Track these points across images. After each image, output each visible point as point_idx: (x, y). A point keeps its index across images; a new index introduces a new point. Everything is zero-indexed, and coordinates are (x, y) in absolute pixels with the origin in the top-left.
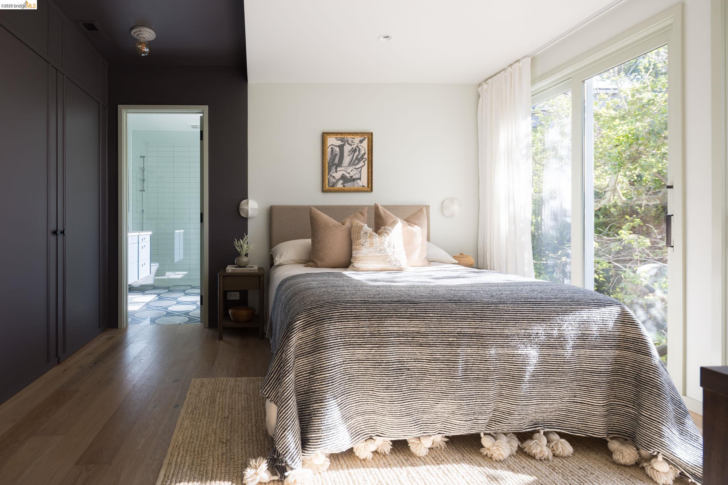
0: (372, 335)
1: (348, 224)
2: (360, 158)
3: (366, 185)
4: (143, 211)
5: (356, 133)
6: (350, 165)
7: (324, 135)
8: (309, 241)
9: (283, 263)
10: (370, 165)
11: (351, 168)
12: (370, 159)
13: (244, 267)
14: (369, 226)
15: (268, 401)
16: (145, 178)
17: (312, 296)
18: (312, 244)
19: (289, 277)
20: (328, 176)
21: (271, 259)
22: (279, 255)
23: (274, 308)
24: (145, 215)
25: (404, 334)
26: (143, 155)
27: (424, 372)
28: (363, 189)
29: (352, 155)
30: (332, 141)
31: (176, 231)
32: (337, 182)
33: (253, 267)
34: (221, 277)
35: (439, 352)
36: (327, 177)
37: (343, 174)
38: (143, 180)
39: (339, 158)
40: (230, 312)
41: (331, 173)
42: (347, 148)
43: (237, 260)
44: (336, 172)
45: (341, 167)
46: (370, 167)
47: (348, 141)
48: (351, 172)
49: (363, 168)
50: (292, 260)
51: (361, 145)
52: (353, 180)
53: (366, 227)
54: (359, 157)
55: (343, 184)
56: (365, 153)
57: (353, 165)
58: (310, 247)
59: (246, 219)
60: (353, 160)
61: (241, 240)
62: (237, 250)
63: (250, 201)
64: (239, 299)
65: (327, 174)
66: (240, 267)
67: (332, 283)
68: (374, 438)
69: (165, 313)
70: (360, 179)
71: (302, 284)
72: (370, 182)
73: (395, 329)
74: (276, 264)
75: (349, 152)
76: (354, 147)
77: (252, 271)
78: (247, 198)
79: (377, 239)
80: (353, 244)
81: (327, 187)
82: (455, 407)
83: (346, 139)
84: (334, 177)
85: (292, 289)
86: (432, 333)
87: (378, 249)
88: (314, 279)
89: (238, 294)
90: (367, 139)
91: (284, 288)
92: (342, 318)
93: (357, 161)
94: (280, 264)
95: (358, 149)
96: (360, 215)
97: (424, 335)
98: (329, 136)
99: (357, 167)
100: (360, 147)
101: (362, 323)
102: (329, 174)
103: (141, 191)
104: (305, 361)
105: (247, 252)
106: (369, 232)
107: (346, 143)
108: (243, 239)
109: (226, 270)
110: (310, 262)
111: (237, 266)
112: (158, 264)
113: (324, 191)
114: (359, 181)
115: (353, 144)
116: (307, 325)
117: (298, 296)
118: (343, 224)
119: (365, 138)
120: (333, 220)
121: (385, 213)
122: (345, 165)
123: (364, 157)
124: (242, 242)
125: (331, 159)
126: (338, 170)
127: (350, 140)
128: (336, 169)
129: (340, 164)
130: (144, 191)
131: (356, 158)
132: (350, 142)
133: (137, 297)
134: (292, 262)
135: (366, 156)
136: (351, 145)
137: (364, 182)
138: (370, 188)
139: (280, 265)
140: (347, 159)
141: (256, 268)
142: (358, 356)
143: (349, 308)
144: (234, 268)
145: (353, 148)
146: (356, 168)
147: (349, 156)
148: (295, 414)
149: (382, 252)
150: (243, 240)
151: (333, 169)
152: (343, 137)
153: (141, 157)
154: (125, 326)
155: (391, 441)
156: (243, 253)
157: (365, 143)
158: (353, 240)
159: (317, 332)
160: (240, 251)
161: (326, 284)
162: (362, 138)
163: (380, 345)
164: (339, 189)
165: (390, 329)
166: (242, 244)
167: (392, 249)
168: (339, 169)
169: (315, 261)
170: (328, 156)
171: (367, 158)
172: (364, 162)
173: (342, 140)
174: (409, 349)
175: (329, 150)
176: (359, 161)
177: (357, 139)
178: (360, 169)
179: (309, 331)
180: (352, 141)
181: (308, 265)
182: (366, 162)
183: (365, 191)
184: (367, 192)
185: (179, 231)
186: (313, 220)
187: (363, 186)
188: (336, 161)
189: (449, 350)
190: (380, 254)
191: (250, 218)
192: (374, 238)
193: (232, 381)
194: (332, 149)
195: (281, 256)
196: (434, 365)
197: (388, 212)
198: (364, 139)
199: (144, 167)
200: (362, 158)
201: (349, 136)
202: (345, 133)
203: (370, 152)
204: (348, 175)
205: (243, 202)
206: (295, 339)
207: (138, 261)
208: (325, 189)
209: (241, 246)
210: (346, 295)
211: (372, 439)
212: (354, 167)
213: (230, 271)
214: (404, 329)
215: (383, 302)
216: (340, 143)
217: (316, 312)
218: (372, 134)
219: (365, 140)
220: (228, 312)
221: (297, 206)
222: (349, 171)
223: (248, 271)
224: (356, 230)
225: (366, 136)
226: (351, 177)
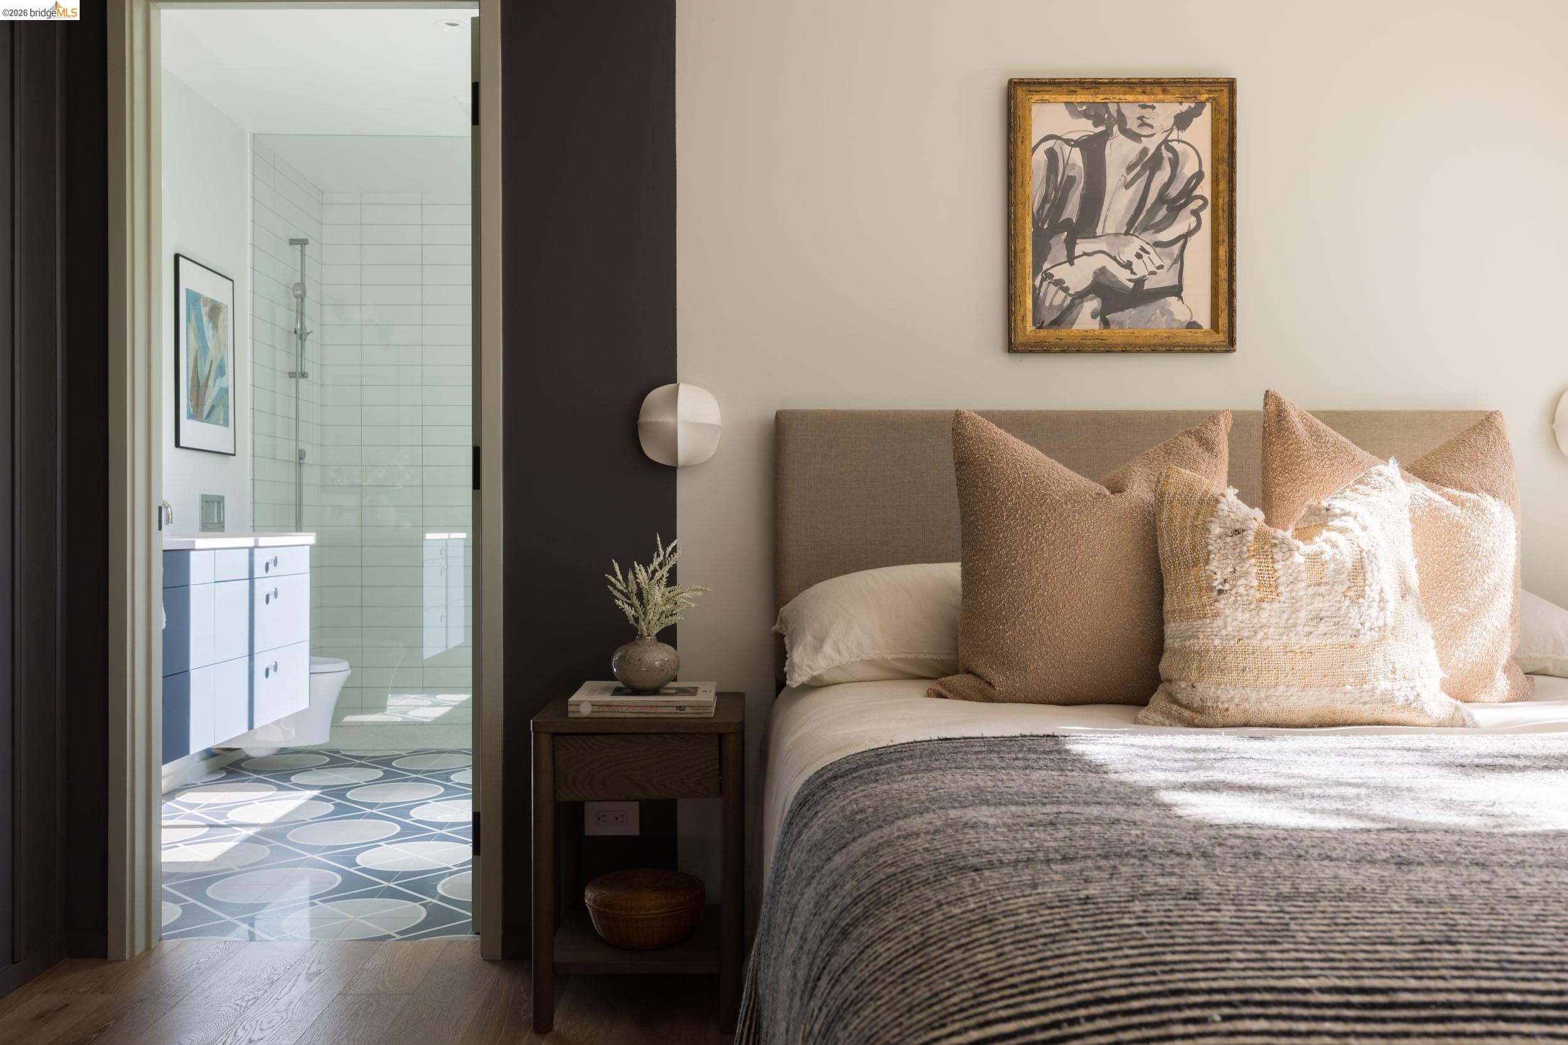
1: (1139, 491)
2: (1180, 196)
3: (1205, 322)
4: (301, 455)
5: (1157, 83)
6: (1132, 226)
7: (1018, 94)
8: (951, 572)
9: (827, 678)
10: (1223, 228)
11: (1135, 244)
12: (1223, 201)
13: (655, 691)
16: (309, 325)
17: (981, 932)
18: (964, 586)
19: (847, 760)
20: (1034, 277)
21: (777, 653)
22: (809, 638)
24: (311, 474)
26: (301, 236)
28: (1190, 336)
29: (1141, 183)
30: (1050, 119)
31: (428, 536)
32: (1072, 306)
33: (692, 691)
34: (545, 739)
36: (1029, 282)
37: (1103, 271)
38: (301, 335)
39: (1084, 199)
40: (589, 896)
41: (1046, 266)
42: (1120, 152)
43: (622, 658)
44: (1071, 259)
45: (1094, 236)
46: (1224, 236)
47: (1121, 119)
48: (1135, 261)
49: (1192, 241)
50: (872, 663)
51: (1184, 135)
52: (1144, 295)
53: (1231, 502)
54: (1173, 192)
55: (1102, 315)
56: (1199, 176)
57: (1145, 228)
58: (957, 600)
59: (667, 474)
60: (1148, 205)
61: (639, 568)
62: (622, 613)
63: (683, 389)
64: (637, 833)
65: (1029, 271)
66: (637, 692)
67: (1097, 820)
69: (339, 879)
70: (1176, 291)
71: (916, 823)
72: (1223, 305)
74: (796, 679)
75: (1130, 169)
76: (1152, 144)
77: (689, 713)
78: (674, 379)
79: (1294, 559)
80: (1168, 585)
81: (1030, 327)
83: (1113, 108)
84: (1059, 283)
85: (856, 848)
87: (1303, 613)
88: (983, 780)
89: (632, 810)
90: (1207, 110)
91: (814, 832)
93: (1163, 212)
94: (814, 678)
95: (1166, 154)
96: (1196, 448)
98: (1036, 97)
99: (1165, 236)
100: (1178, 147)
102: (1037, 268)
103: (291, 375)
105: (670, 621)
106: (1254, 525)
107: (1116, 128)
108: (649, 562)
109: (566, 704)
110: (957, 672)
111: (619, 684)
112: (345, 665)
113: (1014, 346)
114: (1172, 300)
115: (1145, 131)
117: (890, 920)
118: (1116, 489)
119: (1201, 105)
120: (1066, 470)
122: (1111, 228)
123: (1197, 192)
124: (643, 576)
125: (1045, 200)
126: (1078, 250)
127: (1132, 113)
128: (1070, 245)
129: (1086, 224)
130: (304, 375)
131: (1162, 198)
132: (1132, 124)
133: (249, 803)
134: (872, 673)
135: (1205, 189)
136: (1135, 137)
137: (1195, 306)
138: (1223, 332)
139: (814, 685)
140: (1118, 203)
141: (706, 695)
144: (608, 698)
145: (1145, 151)
146: (1157, 244)
147: (1127, 186)
149: (1322, 627)
150: (646, 563)
151: (1058, 244)
152: (1099, 98)
153: (293, 242)
154: (140, 947)
156: (651, 625)
157: (1201, 129)
158: (1165, 566)
160: (636, 619)
161: (1063, 833)
162: (1185, 107)
164: (1084, 338)
166: (644, 586)
167: (1374, 612)
168: (1082, 246)
169: (979, 670)
170: (1035, 188)
171: (1208, 197)
172: (1196, 213)
173: (1095, 114)
175: (1039, 159)
176: (1175, 209)
177: (1164, 112)
178: (1176, 249)
180: (1141, 118)
181: (943, 685)
182: (1206, 215)
183: (1201, 349)
184: (1212, 350)
185: (445, 536)
186: (972, 474)
187: (1193, 325)
188: (1071, 211)
191: (684, 467)
192: (1278, 556)
194: (1051, 154)
195: (820, 640)
197: (1334, 436)
198: (1195, 113)
199: (302, 285)
200: (1187, 194)
201: (1130, 98)
202: (1112, 82)
203: (1224, 167)
204: (1123, 276)
205: (658, 394)
207: (251, 655)
208: (1020, 339)
209: (640, 594)
212: (1149, 237)
213: (585, 711)
216: (1085, 127)
218: (1231, 84)
219: (1198, 113)
220: (583, 896)
221: (898, 414)
222: (1128, 254)
223: (673, 712)
224: (1183, 519)
225: (1204, 97)
226: (1140, 282)
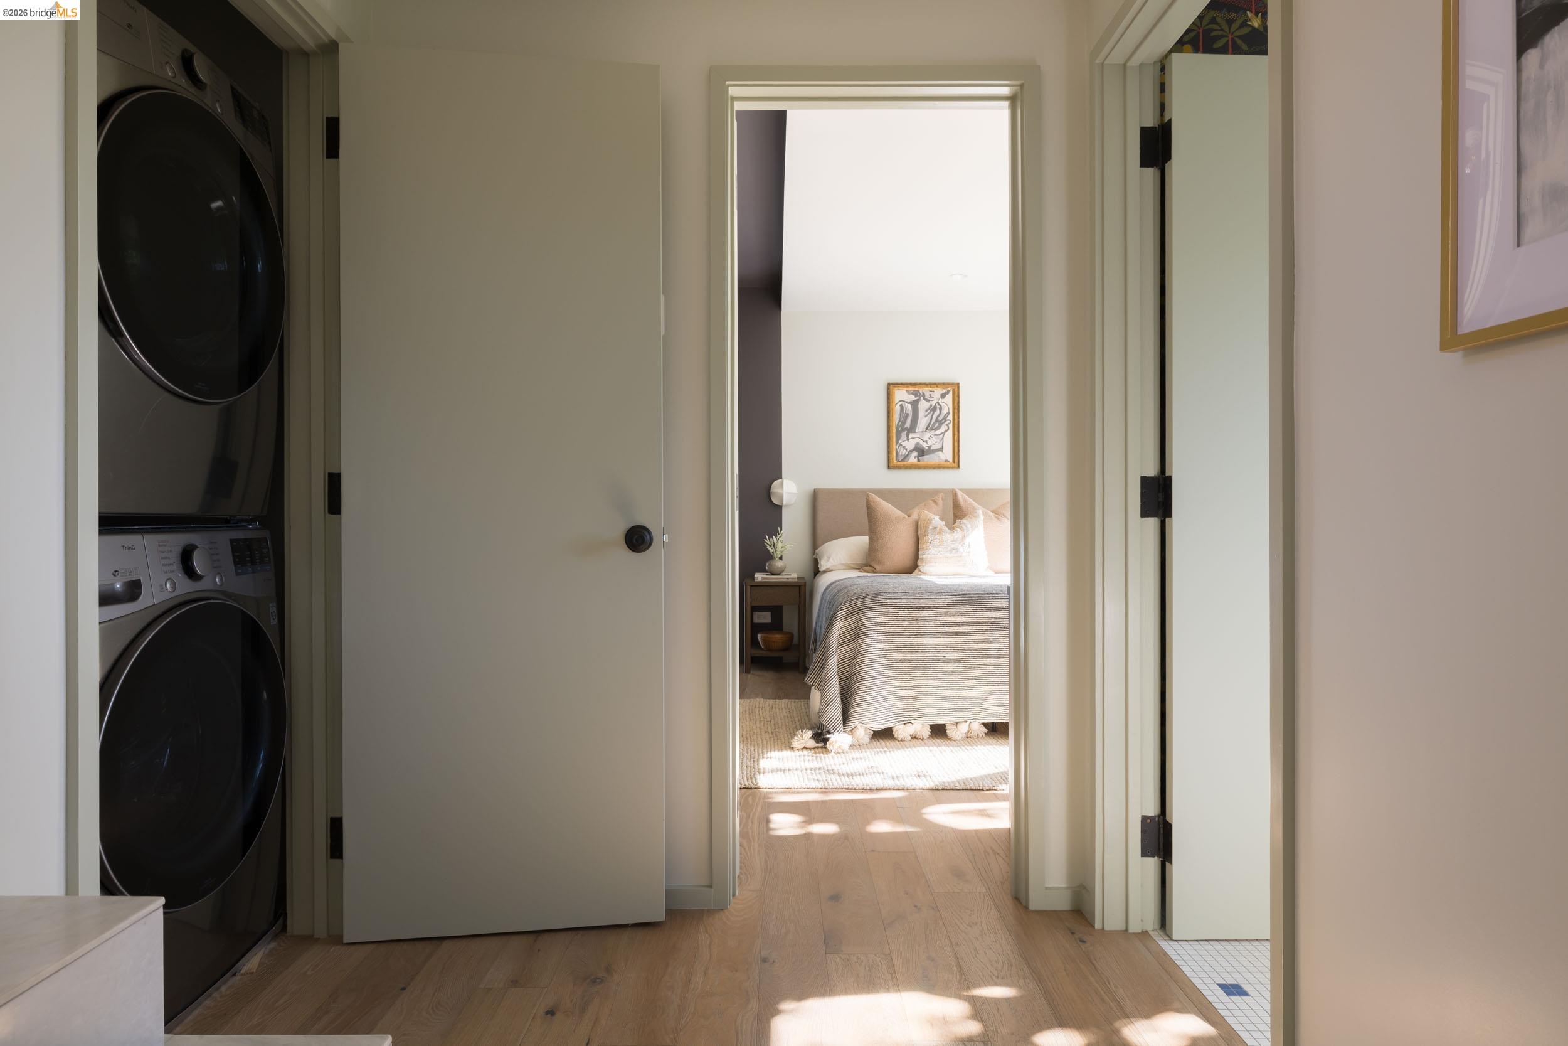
0: (911, 624)
1: (915, 516)
2: (942, 420)
3: (951, 460)
5: (935, 384)
6: (927, 429)
7: (891, 387)
8: (866, 539)
9: (830, 569)
11: (928, 435)
12: (956, 421)
13: (779, 575)
14: (942, 519)
15: (813, 688)
18: (870, 543)
19: (836, 580)
20: (896, 445)
21: (816, 563)
22: (825, 558)
23: (818, 617)
25: (941, 624)
27: (960, 660)
29: (930, 416)
30: (901, 395)
32: (908, 454)
33: (790, 575)
34: (749, 587)
35: (973, 640)
37: (918, 443)
39: (912, 421)
40: (759, 636)
41: (900, 442)
42: (923, 406)
43: (769, 565)
44: (908, 440)
45: (915, 432)
46: (956, 433)
47: (924, 395)
48: (928, 440)
49: (946, 434)
50: (844, 564)
51: (944, 400)
52: (930, 451)
53: (937, 521)
54: (940, 418)
55: (918, 457)
56: (948, 413)
57: (932, 430)
58: (868, 547)
59: (779, 508)
60: (932, 423)
61: (774, 538)
62: (770, 551)
63: (785, 482)
64: (769, 613)
65: (894, 444)
66: (773, 574)
68: (913, 722)
70: (941, 449)
71: (851, 585)
73: (932, 618)
74: (821, 569)
75: (926, 411)
76: (933, 403)
77: (790, 580)
78: (781, 478)
79: (948, 536)
80: (920, 542)
81: (895, 461)
82: (988, 692)
83: (921, 392)
84: (904, 447)
85: (839, 590)
86: (967, 623)
87: (949, 548)
89: (768, 615)
90: (951, 393)
91: (832, 593)
92: (883, 608)
93: (937, 425)
94: (827, 569)
95: (938, 406)
96: (933, 504)
97: (958, 624)
98: (896, 388)
99: (938, 432)
100: (941, 404)
101: (901, 613)
102: (897, 443)
104: (848, 648)
105: (781, 554)
106: (941, 526)
107: (922, 398)
108: (776, 537)
109: (756, 578)
110: (867, 566)
111: (768, 572)
113: (889, 468)
114: (940, 452)
115: (932, 399)
116: (850, 614)
117: (842, 592)
118: (909, 516)
119: (949, 391)
120: (896, 510)
121: (965, 501)
122: (920, 430)
123: (948, 418)
124: (775, 540)
125: (899, 421)
126: (910, 437)
127: (927, 394)
128: (908, 435)
129: (912, 429)
131: (937, 420)
132: (927, 397)
134: (844, 566)
135: (950, 417)
136: (928, 401)
137: (947, 455)
138: (956, 463)
139: (825, 572)
140: (923, 422)
141: (794, 576)
142: (897, 644)
143: (890, 599)
144: (765, 576)
145: (931, 405)
146: (935, 435)
147: (926, 416)
148: (837, 692)
149: (954, 552)
151: (904, 434)
152: (917, 389)
155: (930, 725)
156: (777, 555)
157: (949, 399)
158: (920, 536)
159: (859, 620)
160: (773, 553)
162: (944, 392)
163: (917, 634)
165: (928, 618)
166: (775, 543)
167: (966, 547)
169: (874, 565)
170: (896, 417)
171: (951, 420)
172: (947, 425)
173: (916, 394)
174: (945, 638)
175: (898, 408)
176: (941, 424)
177: (938, 392)
178: (942, 435)
179: (851, 620)
180: (930, 395)
181: (864, 570)
182: (951, 426)
183: (948, 468)
184: (952, 469)
186: (871, 511)
187: (946, 461)
188: (908, 424)
189: (982, 639)
190: (952, 555)
191: (786, 506)
192: (945, 534)
193: (771, 701)
194: (902, 406)
195: (828, 558)
196: (968, 652)
197: (970, 500)
200: (945, 419)
201: (926, 389)
202: (920, 384)
203: (956, 411)
204: (924, 445)
205: (776, 483)
206: (838, 628)
208: (891, 465)
209: (774, 546)
210: (888, 588)
211: (911, 723)
212: (933, 432)
213: (760, 579)
214: (940, 619)
215: (923, 594)
216: (913, 398)
217: (858, 602)
218: (958, 384)
219: (948, 394)
220: (757, 636)
221: (853, 490)
222: (926, 438)
223: (785, 580)
224: (925, 524)
225: (949, 389)
226: (929, 447)
